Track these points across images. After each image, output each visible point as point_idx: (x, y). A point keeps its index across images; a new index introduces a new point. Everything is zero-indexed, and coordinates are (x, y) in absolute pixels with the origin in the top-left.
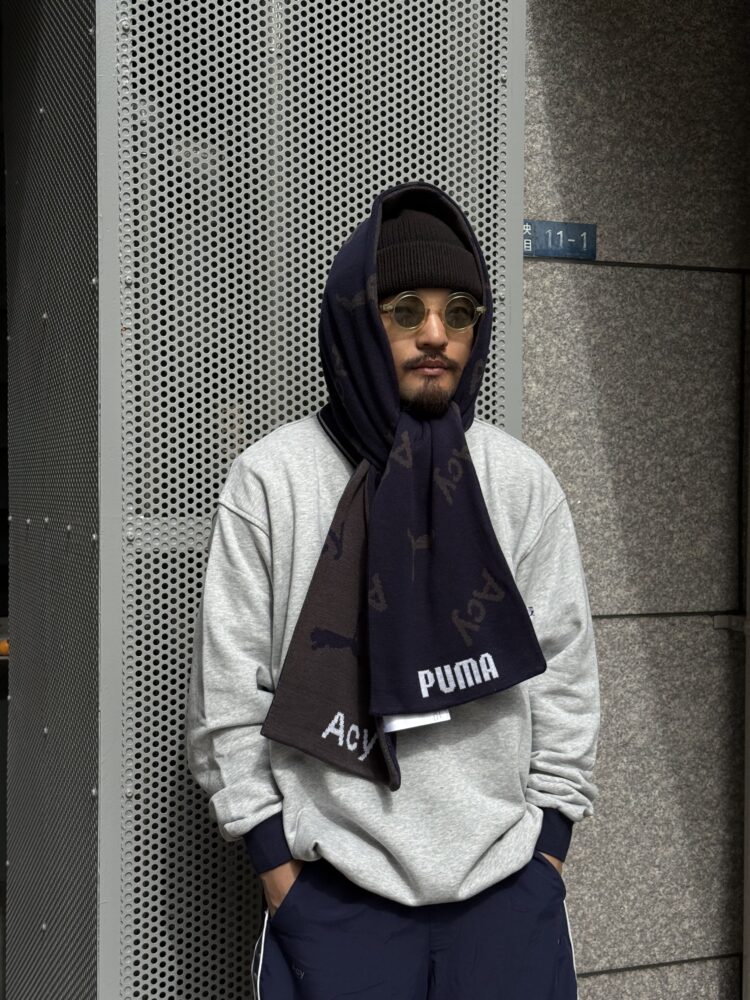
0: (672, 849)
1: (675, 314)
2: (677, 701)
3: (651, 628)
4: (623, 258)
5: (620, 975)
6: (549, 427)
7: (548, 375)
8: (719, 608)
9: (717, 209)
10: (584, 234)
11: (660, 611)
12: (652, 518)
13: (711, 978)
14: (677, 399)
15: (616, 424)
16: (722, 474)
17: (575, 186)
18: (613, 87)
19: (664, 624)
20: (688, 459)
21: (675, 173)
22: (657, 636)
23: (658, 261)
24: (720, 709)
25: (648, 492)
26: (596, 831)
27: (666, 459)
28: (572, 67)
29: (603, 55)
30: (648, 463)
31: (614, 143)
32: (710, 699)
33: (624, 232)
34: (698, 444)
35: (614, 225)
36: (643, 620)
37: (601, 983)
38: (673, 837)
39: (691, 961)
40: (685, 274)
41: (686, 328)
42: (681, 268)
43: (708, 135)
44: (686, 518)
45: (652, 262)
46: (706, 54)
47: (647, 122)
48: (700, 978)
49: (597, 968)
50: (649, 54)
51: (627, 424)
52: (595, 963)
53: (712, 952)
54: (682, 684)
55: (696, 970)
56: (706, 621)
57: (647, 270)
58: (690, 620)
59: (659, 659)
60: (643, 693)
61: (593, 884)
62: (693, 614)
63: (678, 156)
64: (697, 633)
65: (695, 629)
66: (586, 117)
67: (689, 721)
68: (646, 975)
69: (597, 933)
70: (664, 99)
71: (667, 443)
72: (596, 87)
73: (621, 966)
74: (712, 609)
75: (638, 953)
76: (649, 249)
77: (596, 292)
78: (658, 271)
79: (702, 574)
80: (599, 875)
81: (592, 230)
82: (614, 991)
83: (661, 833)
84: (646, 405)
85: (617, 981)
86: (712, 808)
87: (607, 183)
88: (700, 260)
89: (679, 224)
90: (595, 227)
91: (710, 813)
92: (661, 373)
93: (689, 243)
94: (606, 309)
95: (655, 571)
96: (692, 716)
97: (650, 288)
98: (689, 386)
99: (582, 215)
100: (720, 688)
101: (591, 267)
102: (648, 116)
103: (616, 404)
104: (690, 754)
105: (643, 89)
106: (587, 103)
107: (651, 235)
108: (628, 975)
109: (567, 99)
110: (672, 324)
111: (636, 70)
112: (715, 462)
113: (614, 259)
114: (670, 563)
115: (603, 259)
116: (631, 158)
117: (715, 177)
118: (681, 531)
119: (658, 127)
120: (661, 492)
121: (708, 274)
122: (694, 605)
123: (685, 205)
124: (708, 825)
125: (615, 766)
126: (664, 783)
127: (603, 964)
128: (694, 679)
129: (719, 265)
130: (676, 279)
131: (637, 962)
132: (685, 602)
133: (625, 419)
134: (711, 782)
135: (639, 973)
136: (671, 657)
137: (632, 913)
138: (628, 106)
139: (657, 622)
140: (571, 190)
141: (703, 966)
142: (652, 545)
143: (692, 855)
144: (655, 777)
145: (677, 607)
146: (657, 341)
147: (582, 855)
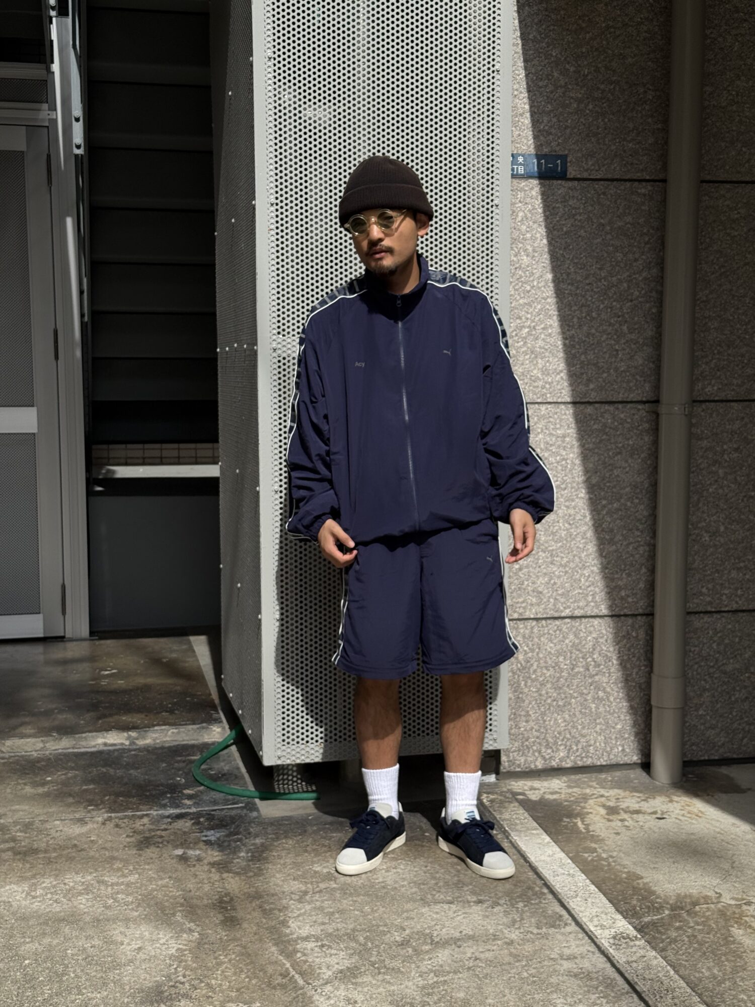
0: (614, 547)
1: (621, 210)
2: (619, 456)
3: (602, 410)
4: (585, 175)
5: (578, 620)
6: (535, 284)
7: (534, 251)
8: (649, 398)
9: (651, 140)
10: (559, 161)
11: (608, 400)
12: (604, 341)
13: (640, 627)
14: (622, 265)
15: (580, 281)
16: (653, 313)
17: (553, 131)
18: (579, 66)
19: (611, 408)
20: (630, 304)
21: (622, 118)
22: (606, 416)
23: (610, 176)
24: (649, 462)
25: (601, 325)
26: (563, 533)
27: (614, 303)
28: (551, 55)
29: (572, 46)
30: (602, 306)
31: (580, 101)
32: (642, 456)
33: (587, 159)
34: (637, 293)
35: (580, 155)
36: (597, 405)
37: (565, 624)
38: (616, 539)
39: (626, 615)
40: (628, 184)
41: (629, 219)
42: (625, 180)
43: (645, 92)
44: (627, 341)
45: (606, 177)
46: (644, 40)
47: (602, 87)
48: (633, 626)
49: (563, 614)
50: (604, 42)
51: (587, 281)
52: (562, 611)
53: (641, 611)
54: (623, 446)
55: (630, 621)
56: (640, 407)
57: (602, 182)
58: (629, 406)
59: (607, 430)
60: (596, 451)
61: (561, 565)
62: (631, 402)
63: (624, 107)
64: (634, 414)
65: (632, 412)
66: (561, 87)
67: (627, 469)
68: (596, 622)
69: (562, 595)
70: (614, 71)
71: (615, 293)
72: (567, 66)
73: (579, 615)
74: (644, 399)
75: (590, 608)
76: (603, 169)
77: (567, 198)
78: (609, 183)
79: (638, 377)
80: (565, 560)
81: (564, 158)
82: (574, 629)
83: (607, 537)
84: (600, 269)
85: (576, 623)
86: (641, 524)
87: (575, 127)
88: (639, 174)
89: (625, 151)
90: (566, 156)
91: (641, 527)
92: (611, 248)
93: (632, 164)
94: (574, 208)
95: (605, 375)
96: (629, 466)
97: (604, 194)
98: (630, 256)
99: (557, 149)
100: (649, 449)
101: (563, 182)
102: (603, 83)
103: (581, 269)
104: (628, 489)
105: (600, 65)
106: (561, 77)
107: (605, 159)
108: (583, 620)
109: (547, 75)
110: (619, 216)
111: (595, 54)
112: (648, 305)
113: (579, 176)
114: (616, 369)
115: (572, 176)
116: (591, 111)
117: (650, 120)
118: (624, 349)
119: (610, 90)
120: (610, 325)
121: (644, 184)
122: (632, 396)
123: (628, 139)
124: (639, 534)
125: (577, 495)
126: (610, 506)
127: (567, 612)
128: (631, 442)
129: (652, 177)
130: (622, 187)
131: (589, 613)
132: (626, 395)
133: (586, 278)
134: (642, 507)
135: (591, 620)
136: (616, 429)
137: (587, 584)
138: (589, 77)
139: (607, 407)
140: (551, 133)
141: (634, 619)
142: (604, 358)
143: (628, 552)
144: (604, 502)
145: (620, 397)
146: (608, 228)
147: (554, 548)
